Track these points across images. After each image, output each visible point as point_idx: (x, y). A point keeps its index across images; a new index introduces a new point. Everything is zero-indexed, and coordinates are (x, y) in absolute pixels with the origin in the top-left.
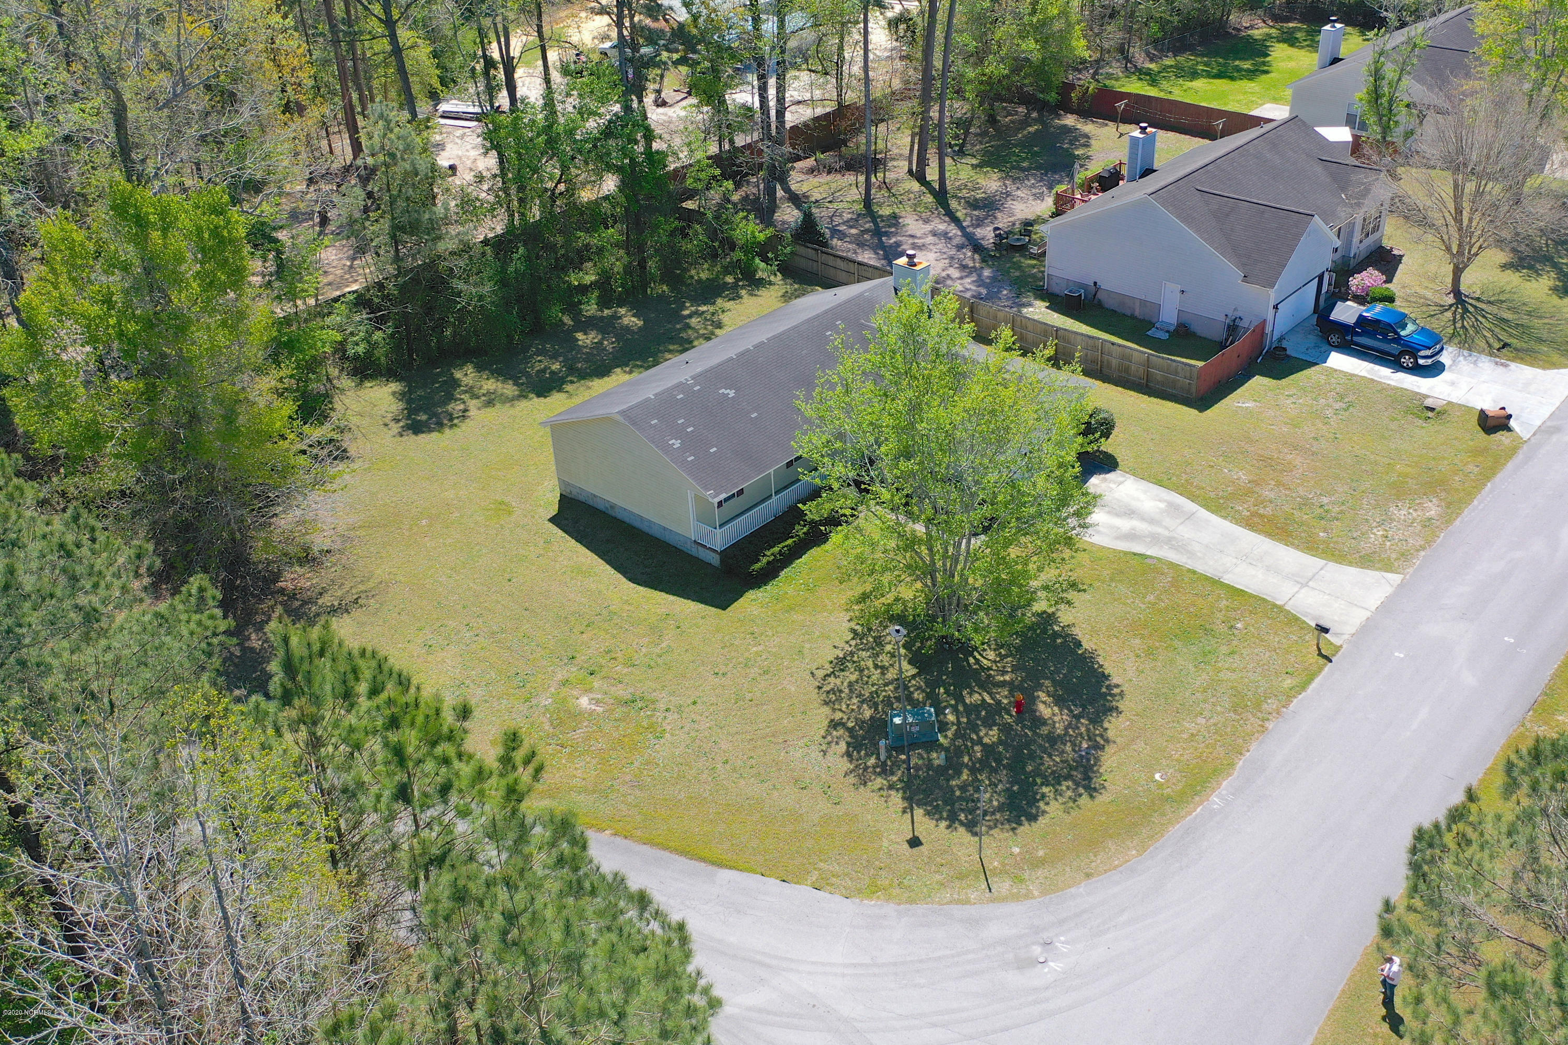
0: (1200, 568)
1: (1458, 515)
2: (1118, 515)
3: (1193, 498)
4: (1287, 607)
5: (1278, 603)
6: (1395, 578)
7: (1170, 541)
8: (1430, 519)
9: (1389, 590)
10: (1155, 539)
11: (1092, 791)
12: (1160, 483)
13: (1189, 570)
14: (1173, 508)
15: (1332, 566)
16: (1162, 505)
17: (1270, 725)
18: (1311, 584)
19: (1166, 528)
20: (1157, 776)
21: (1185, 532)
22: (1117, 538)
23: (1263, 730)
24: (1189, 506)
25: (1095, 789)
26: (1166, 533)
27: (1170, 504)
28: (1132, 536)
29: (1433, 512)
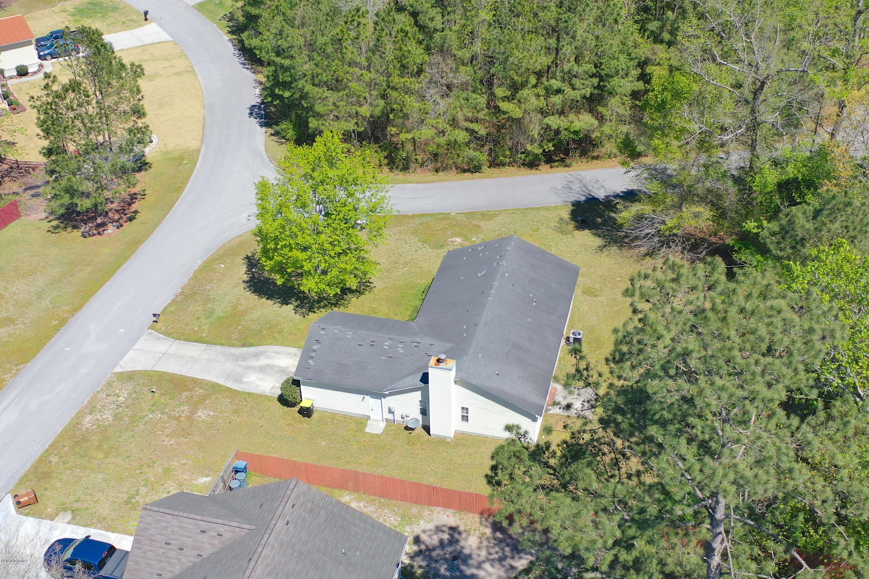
0: (218, 348)
1: (73, 418)
2: (268, 366)
3: (229, 389)
4: (173, 340)
5: (178, 341)
6: (117, 370)
7: (236, 358)
8: (90, 413)
9: (121, 363)
10: (244, 358)
11: (248, 258)
12: (250, 394)
13: (224, 345)
14: (238, 380)
15: (149, 368)
16: (245, 380)
17: (180, 290)
18: (161, 355)
19: (240, 366)
20: (223, 266)
21: (230, 366)
22: (265, 352)
23: (183, 289)
24: (230, 384)
25: (246, 258)
26: (240, 363)
27: (241, 382)
28: (257, 356)
29: (87, 419)
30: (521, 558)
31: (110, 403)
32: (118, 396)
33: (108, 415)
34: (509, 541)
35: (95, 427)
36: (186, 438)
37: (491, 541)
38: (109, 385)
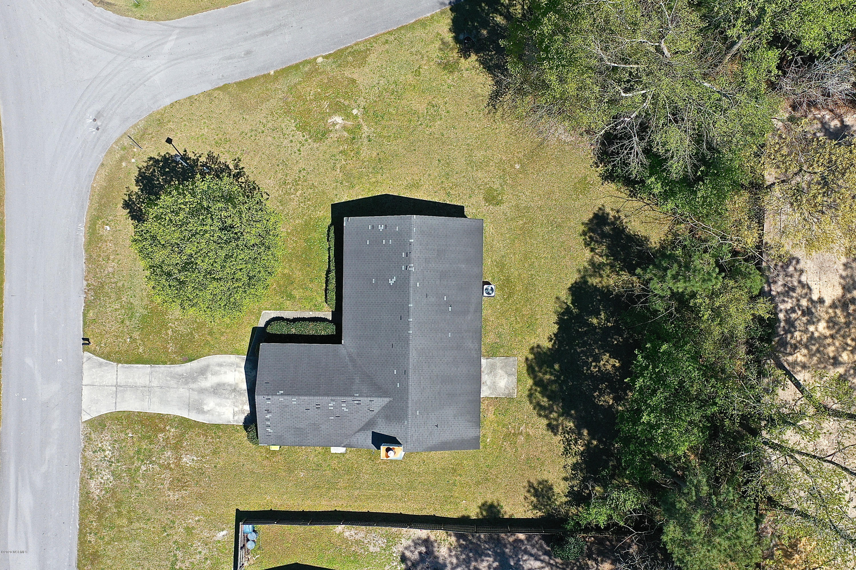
2: (219, 385)
4: (116, 364)
5: (120, 365)
6: (85, 418)
7: (185, 380)
9: (84, 408)
10: (193, 378)
11: (126, 204)
12: (218, 426)
13: (166, 363)
14: (200, 410)
15: (112, 407)
16: (206, 409)
17: (84, 283)
18: (115, 389)
19: (193, 390)
21: (184, 392)
23: (85, 279)
24: (194, 416)
26: (193, 386)
27: (203, 412)
28: (203, 373)
29: (93, 485)
30: (483, 561)
31: (101, 460)
32: (104, 451)
33: (107, 475)
34: (471, 546)
35: (103, 492)
36: (186, 490)
37: (459, 549)
38: (88, 439)
